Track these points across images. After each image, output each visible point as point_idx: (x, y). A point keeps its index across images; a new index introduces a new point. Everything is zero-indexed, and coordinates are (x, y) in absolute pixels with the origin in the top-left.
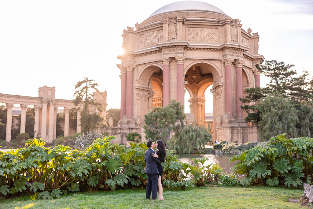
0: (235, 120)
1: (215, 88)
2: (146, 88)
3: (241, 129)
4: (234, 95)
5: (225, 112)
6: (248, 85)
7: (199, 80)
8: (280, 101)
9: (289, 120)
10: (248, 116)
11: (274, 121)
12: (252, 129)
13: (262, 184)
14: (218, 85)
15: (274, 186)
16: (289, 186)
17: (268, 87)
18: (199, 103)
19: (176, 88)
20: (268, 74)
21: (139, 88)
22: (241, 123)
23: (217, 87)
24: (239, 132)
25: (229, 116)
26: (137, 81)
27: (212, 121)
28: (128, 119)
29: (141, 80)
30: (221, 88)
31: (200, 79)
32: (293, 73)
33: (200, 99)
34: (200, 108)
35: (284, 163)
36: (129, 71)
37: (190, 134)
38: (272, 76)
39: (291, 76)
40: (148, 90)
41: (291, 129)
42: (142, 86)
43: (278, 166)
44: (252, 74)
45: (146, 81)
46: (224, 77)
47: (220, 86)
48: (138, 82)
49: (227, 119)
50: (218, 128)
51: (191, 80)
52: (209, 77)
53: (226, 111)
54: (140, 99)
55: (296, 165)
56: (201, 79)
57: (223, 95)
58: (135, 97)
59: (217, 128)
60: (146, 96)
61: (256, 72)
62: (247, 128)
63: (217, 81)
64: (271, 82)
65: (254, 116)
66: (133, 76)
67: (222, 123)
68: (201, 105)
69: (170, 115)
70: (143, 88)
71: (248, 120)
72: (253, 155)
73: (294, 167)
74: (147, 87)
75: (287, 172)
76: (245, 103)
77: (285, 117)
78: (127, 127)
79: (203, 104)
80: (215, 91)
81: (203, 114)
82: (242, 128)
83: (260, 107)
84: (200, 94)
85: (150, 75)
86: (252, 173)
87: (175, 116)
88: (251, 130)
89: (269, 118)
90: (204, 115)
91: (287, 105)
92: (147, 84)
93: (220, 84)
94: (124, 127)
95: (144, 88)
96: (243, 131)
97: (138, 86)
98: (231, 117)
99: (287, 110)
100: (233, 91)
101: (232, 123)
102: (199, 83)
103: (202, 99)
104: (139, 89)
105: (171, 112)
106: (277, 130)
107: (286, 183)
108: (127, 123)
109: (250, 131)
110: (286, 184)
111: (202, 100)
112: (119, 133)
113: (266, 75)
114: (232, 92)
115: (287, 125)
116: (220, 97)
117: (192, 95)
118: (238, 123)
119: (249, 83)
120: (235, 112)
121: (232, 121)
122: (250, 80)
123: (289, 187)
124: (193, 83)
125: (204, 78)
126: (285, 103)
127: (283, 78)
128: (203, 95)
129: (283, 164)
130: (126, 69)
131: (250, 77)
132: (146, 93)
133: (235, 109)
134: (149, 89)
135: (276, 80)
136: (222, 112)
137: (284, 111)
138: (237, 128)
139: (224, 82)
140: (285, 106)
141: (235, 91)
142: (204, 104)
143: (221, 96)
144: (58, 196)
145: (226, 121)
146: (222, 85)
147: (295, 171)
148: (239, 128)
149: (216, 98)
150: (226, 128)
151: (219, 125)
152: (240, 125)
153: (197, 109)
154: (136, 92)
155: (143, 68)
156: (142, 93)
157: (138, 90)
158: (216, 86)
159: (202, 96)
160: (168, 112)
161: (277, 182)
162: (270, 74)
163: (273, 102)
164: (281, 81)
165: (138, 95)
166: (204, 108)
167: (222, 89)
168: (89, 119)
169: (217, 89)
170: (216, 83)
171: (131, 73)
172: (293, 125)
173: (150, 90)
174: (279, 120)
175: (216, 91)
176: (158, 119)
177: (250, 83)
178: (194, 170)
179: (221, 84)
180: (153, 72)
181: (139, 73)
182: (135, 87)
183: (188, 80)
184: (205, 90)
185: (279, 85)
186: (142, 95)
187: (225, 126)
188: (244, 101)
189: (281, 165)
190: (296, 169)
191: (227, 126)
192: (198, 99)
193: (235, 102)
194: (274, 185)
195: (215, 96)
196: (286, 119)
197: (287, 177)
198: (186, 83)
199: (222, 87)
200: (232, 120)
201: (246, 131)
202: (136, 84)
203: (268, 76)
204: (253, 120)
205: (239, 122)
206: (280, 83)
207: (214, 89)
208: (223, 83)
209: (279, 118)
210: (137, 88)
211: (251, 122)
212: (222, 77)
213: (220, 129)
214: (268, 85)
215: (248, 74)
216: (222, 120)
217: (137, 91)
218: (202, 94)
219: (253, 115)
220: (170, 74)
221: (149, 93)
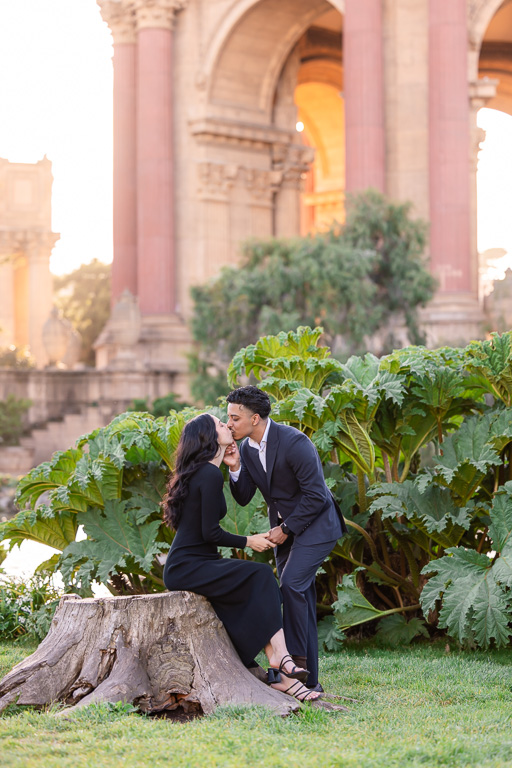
2: (255, 128)
19: (426, 120)
21: (211, 128)
26: (201, 86)
28: (151, 320)
29: (222, 82)
36: (147, 29)
40: (272, 137)
42: (230, 115)
45: (258, 86)
48: (204, 95)
54: (221, 197)
58: (192, 185)
60: (261, 181)
66: (172, 56)
70: (236, 132)
74: (265, 120)
78: (139, 366)
85: (283, 48)
92: (264, 102)
94: (121, 366)
95: (242, 126)
97: (208, 121)
104: (215, 137)
105: (341, 267)
108: (142, 341)
112: (95, 404)
130: (134, 13)
132: (262, 161)
134: (278, 132)
154: (194, 155)
155: (231, 9)
156: (232, 160)
157: (208, 144)
160: (322, 264)
165: (208, 172)
171: (162, 39)
173: (285, 139)
176: (266, 313)
180: (296, 31)
181: (213, 37)
182: (190, 123)
186: (232, 170)
198: (489, 86)
202: (195, 109)
210: (202, 127)
217: (202, 150)
220: (383, 39)
221: (277, 155)
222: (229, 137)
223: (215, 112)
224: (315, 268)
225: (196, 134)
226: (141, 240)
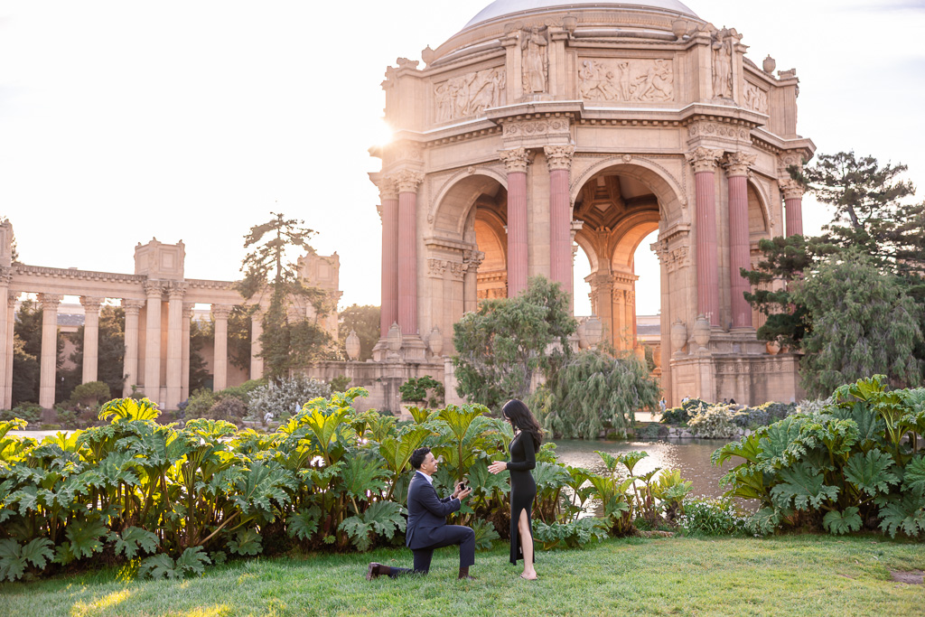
0: (728, 335)
1: (666, 240)
2: (456, 242)
3: (744, 364)
4: (724, 261)
5: (695, 312)
6: (766, 231)
7: (617, 216)
8: (865, 277)
9: (893, 333)
10: (768, 323)
11: (849, 336)
12: (780, 362)
13: (812, 528)
14: (674, 231)
15: (846, 534)
16: (893, 532)
17: (828, 236)
18: (618, 286)
19: (548, 241)
20: (826, 196)
21: (436, 242)
22: (744, 345)
23: (672, 235)
24: (741, 371)
25: (708, 324)
26: (430, 222)
27: (658, 338)
28: (405, 338)
29: (440, 219)
30: (684, 239)
31: (620, 213)
32: (902, 190)
33: (621, 273)
34: (622, 301)
35: (878, 464)
36: (404, 192)
37: (592, 379)
38: (840, 202)
39: (898, 199)
40: (464, 247)
41: (900, 362)
42: (444, 236)
43: (859, 474)
44: (777, 194)
45: (457, 221)
46: (692, 207)
47: (681, 234)
48: (432, 225)
49: (702, 332)
50: (676, 362)
51: (593, 217)
52: (649, 206)
53: (699, 309)
54: (440, 276)
55: (915, 470)
56: (624, 213)
57: (689, 261)
58: (425, 270)
59: (672, 360)
60: (458, 268)
61: (789, 190)
62: (764, 358)
63: (672, 220)
64: (837, 219)
65: (785, 324)
66: (416, 206)
67: (686, 344)
68: (625, 292)
69: (530, 324)
70: (447, 244)
71: (766, 335)
72: (782, 440)
73: (908, 476)
74: (460, 239)
75: (886, 491)
76: (757, 283)
77: (879, 324)
78: (401, 361)
79: (629, 288)
80: (667, 249)
81: (631, 318)
82: (748, 361)
83: (803, 295)
84: (619, 258)
85: (470, 203)
86: (779, 496)
87: (544, 326)
88: (777, 366)
89: (834, 329)
90: (634, 321)
91: (887, 289)
92: (459, 230)
93: (680, 228)
94: (392, 361)
95: (450, 241)
96: (751, 369)
97: (434, 238)
98: (714, 327)
99: (887, 305)
100: (719, 248)
101: (718, 345)
102: (619, 226)
103: (625, 274)
104: (439, 247)
105: (533, 315)
106: (855, 364)
107: (883, 525)
108: (402, 348)
109: (772, 368)
110: (884, 529)
111: (627, 277)
112: (379, 380)
113: (820, 199)
114: (716, 252)
115: (887, 350)
116: (682, 265)
117: (596, 262)
118: (737, 346)
119: (769, 224)
120: (726, 312)
121: (719, 339)
122: (771, 213)
123: (893, 536)
124: (599, 226)
125: (633, 209)
126: (880, 283)
127: (872, 207)
128: (630, 263)
129: (874, 466)
130: (396, 185)
131: (770, 207)
132: (459, 259)
133: (728, 303)
134: (467, 245)
135: (852, 213)
136: (687, 311)
137: (878, 305)
138: (734, 359)
139: (693, 222)
140: (881, 290)
141: (725, 250)
142: (634, 289)
143: (684, 264)
144: (200, 569)
145: (701, 338)
146: (688, 231)
147: (911, 489)
148: (739, 361)
149: (670, 271)
150: (701, 361)
151: (679, 351)
152: (744, 350)
153: (612, 302)
154: (427, 255)
155: (446, 184)
156: (445, 258)
157: (434, 250)
158: (669, 234)
159: (626, 263)
160: (523, 313)
161: (856, 522)
162: (833, 196)
163: (844, 280)
164: (866, 216)
165: (433, 264)
166: (634, 300)
167: (687, 243)
168: (288, 338)
169: (673, 242)
170: (670, 226)
171: (412, 197)
172: (905, 348)
173: (470, 248)
174: (863, 333)
175: (670, 250)
176: (496, 337)
177: (773, 222)
178: (603, 486)
179: (685, 228)
180: (477, 194)
181: (437, 197)
182: (425, 240)
183: (585, 216)
184: (635, 247)
185: (860, 228)
186: (445, 264)
187: (697, 355)
188: (755, 278)
189: (869, 472)
190: (912, 481)
191: (702, 354)
192: (615, 274)
193: (726, 281)
194: (847, 530)
195: (665, 264)
196: (884, 331)
197: (886, 506)
198: (579, 225)
199: (687, 236)
200: (719, 335)
201: (762, 368)
202: (427, 232)
203: (828, 201)
204: (782, 334)
205: (741, 343)
206: (864, 223)
207: (664, 242)
208: (689, 225)
209: (864, 326)
210: (431, 241)
211: (776, 342)
212: (686, 205)
213: (683, 363)
214: (826, 227)
215: (766, 195)
216: (688, 336)
217: (431, 252)
218: (626, 258)
219: (783, 319)
220: (527, 200)
221: (466, 257)
222: (443, 246)
223: (437, 234)
224: (521, 315)
225: (427, 245)
226: (400, 297)
